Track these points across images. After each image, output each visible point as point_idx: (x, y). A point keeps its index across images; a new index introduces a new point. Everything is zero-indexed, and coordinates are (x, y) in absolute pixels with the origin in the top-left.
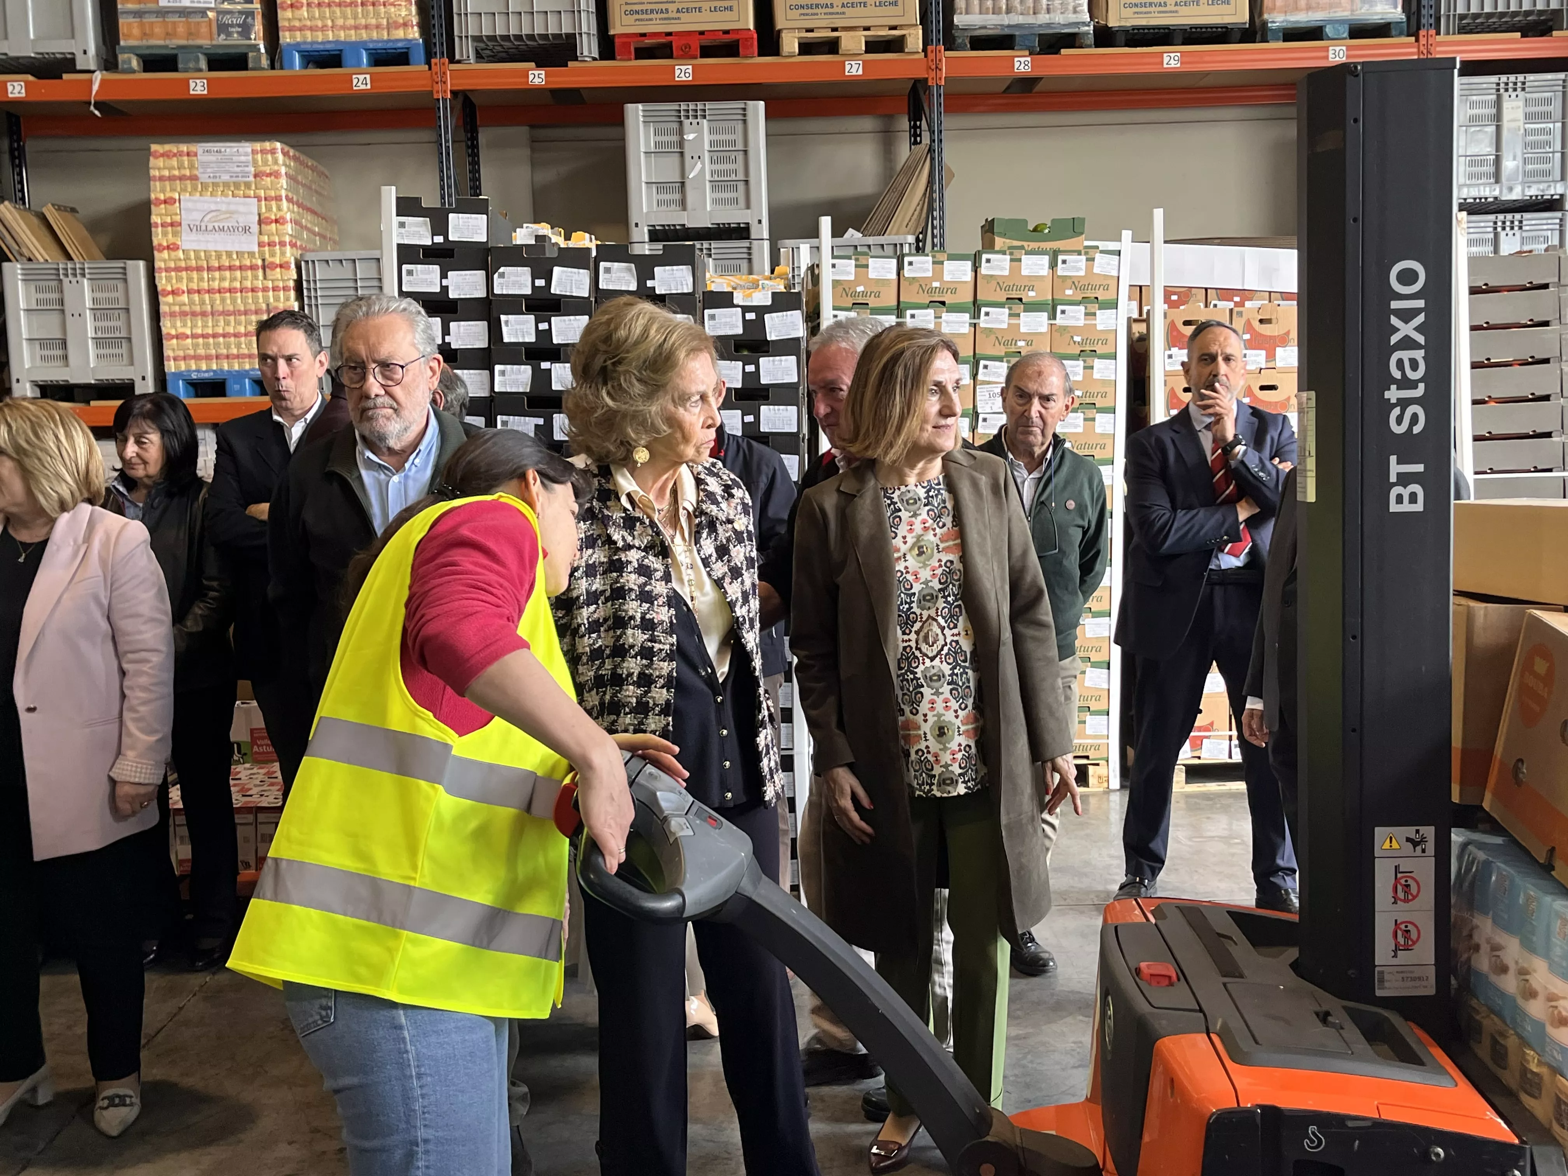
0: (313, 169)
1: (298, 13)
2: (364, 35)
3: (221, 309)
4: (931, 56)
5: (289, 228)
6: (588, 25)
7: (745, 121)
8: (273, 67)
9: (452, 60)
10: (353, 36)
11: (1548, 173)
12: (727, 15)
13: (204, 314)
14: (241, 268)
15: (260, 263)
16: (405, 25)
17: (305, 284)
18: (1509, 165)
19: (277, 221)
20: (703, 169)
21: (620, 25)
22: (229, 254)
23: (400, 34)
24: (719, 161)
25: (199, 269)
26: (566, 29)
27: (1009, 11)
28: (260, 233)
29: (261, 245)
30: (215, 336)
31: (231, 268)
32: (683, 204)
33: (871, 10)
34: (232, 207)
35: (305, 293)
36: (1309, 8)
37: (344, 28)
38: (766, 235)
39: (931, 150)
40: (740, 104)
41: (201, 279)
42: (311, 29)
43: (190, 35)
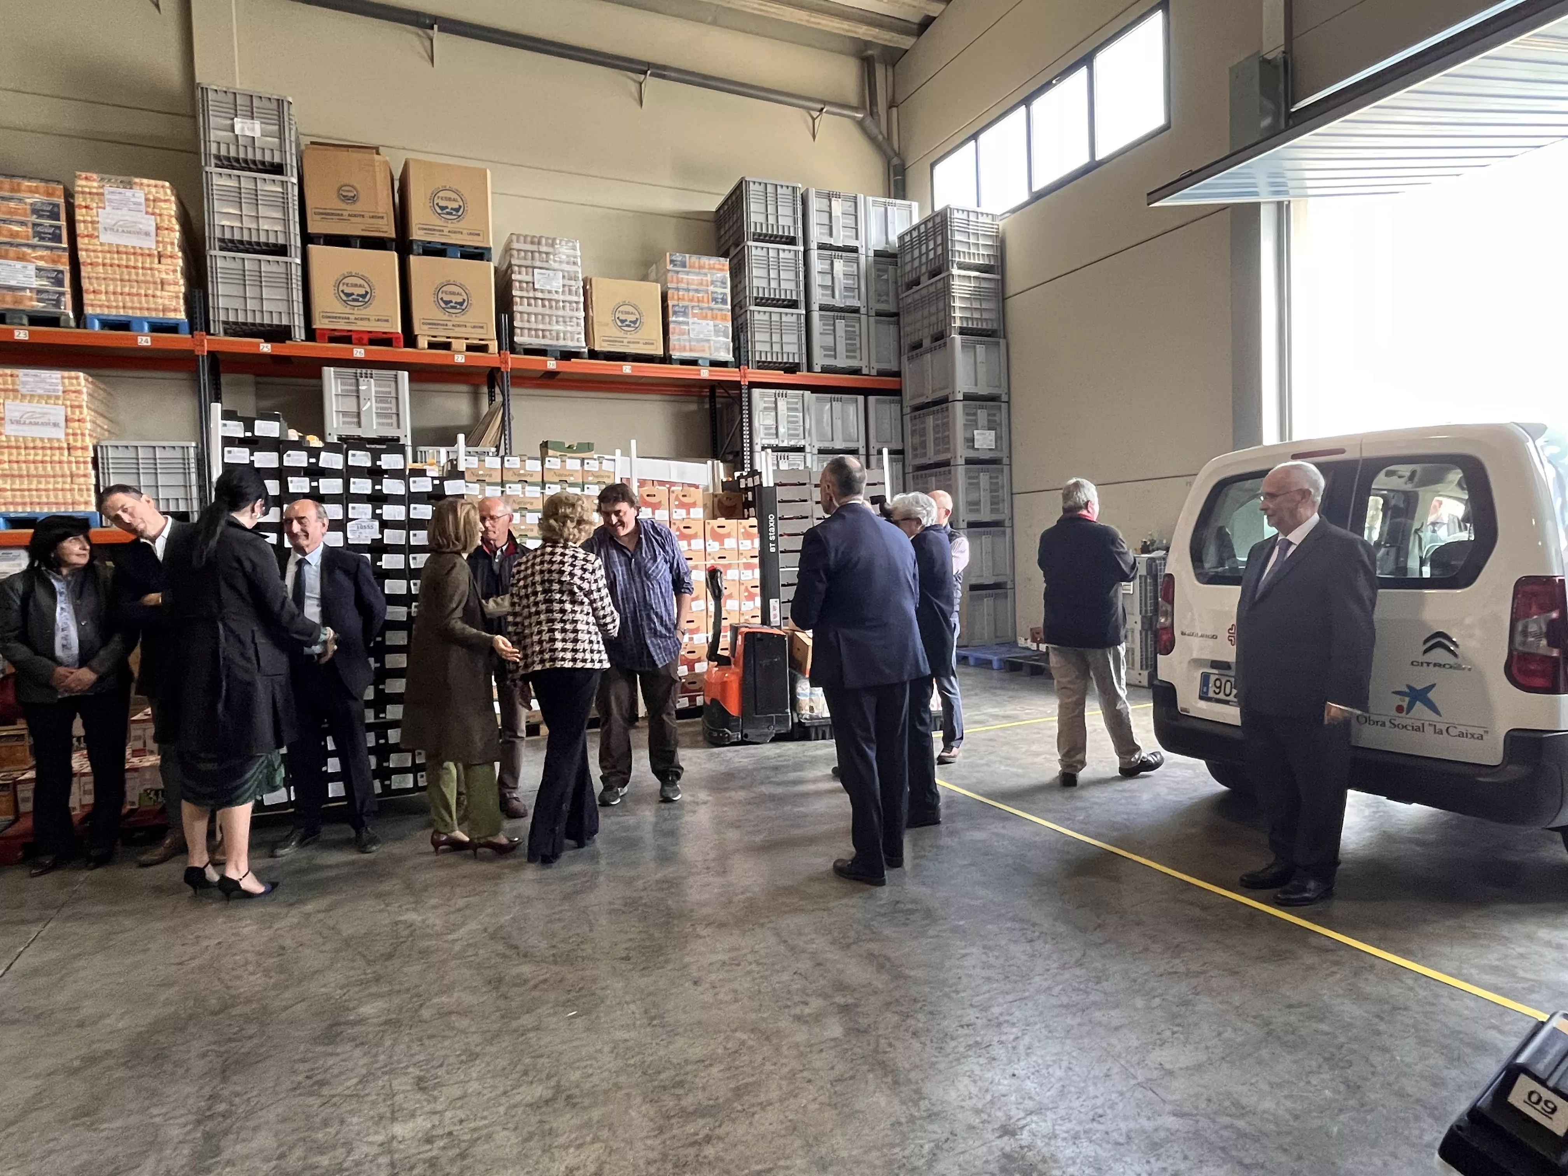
0: (104, 390)
1: (98, 296)
2: (146, 314)
3: (34, 473)
4: (502, 356)
5: (89, 425)
6: (298, 322)
7: (396, 382)
8: (78, 326)
9: (208, 333)
10: (138, 314)
11: (798, 435)
12: (385, 324)
13: (21, 476)
14: (51, 448)
15: (65, 445)
16: (176, 310)
17: (100, 460)
18: (782, 430)
19: (79, 421)
20: (371, 406)
21: (319, 324)
22: (42, 440)
23: (172, 315)
24: (381, 402)
25: (18, 448)
26: (285, 322)
27: (544, 337)
28: (67, 427)
29: (67, 434)
30: (29, 490)
31: (43, 448)
32: (359, 424)
33: (469, 330)
34: (45, 410)
35: (100, 465)
36: (691, 350)
37: (132, 308)
38: (409, 443)
39: (503, 405)
40: (394, 372)
41: (19, 454)
42: (108, 307)
43: (15, 302)
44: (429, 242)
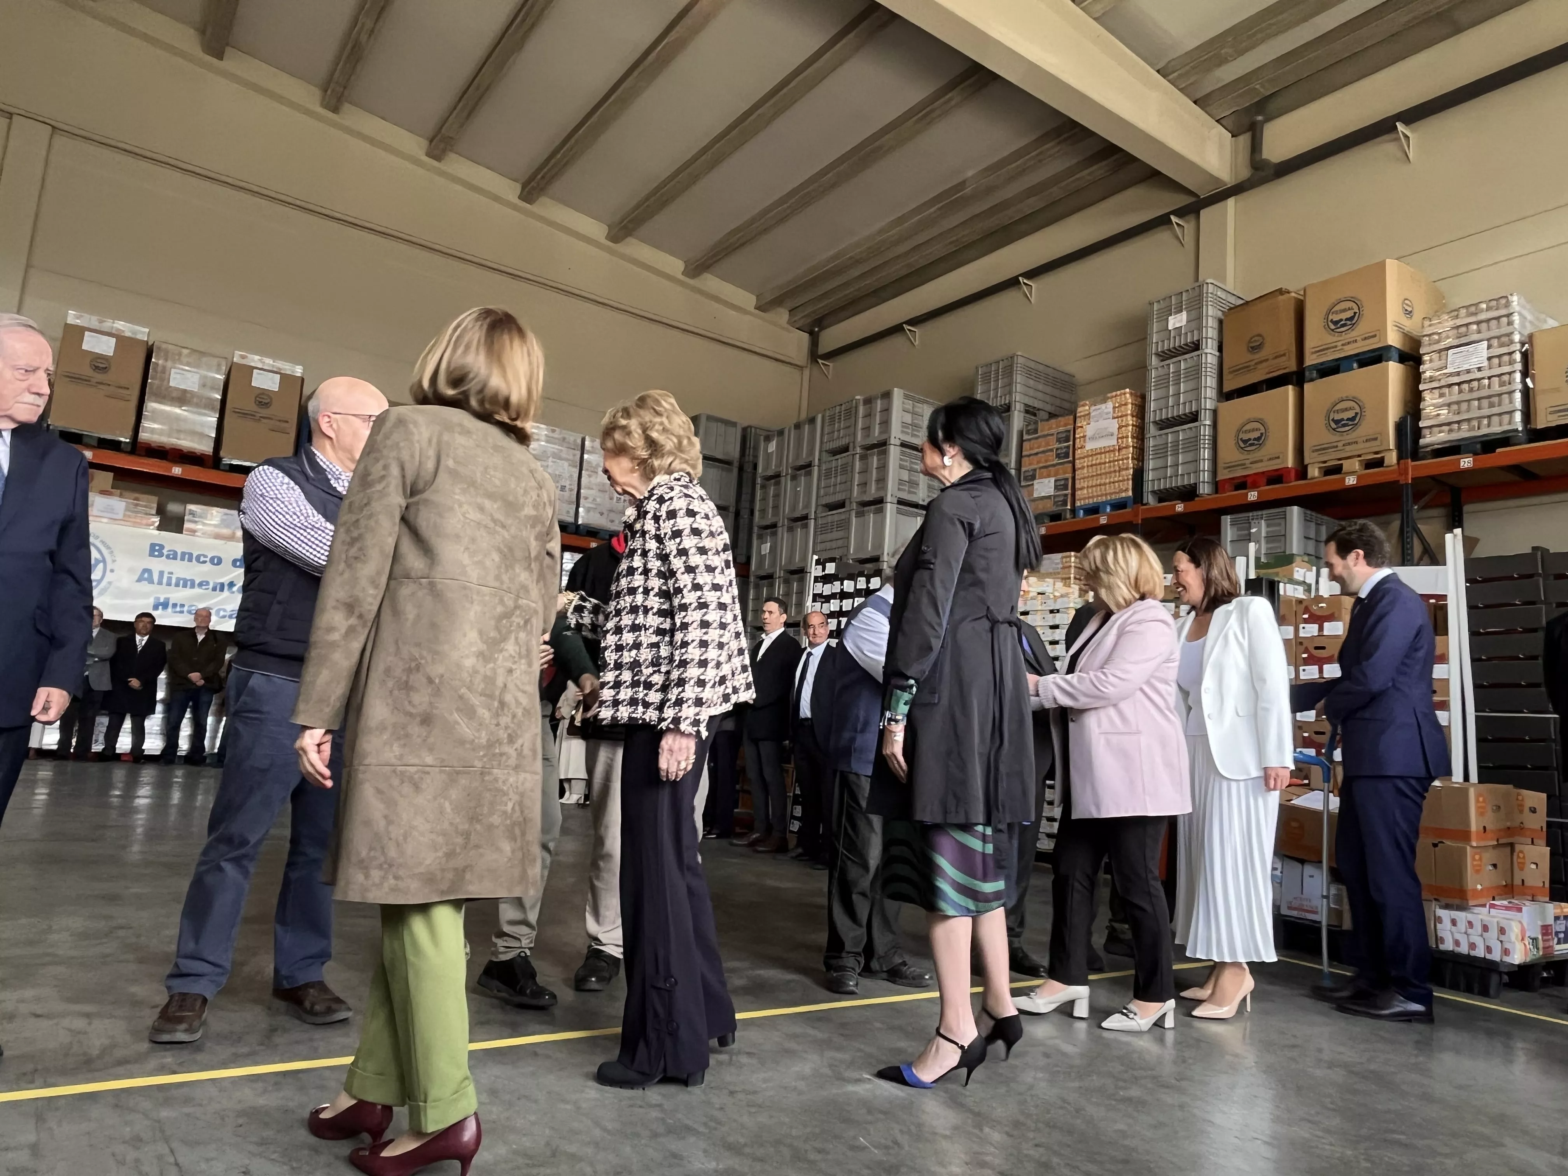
1: (1083, 491)
2: (1109, 497)
4: (1402, 466)
6: (1205, 477)
7: (1285, 519)
8: (1072, 517)
9: (1143, 503)
10: (1105, 498)
12: (1277, 461)
16: (1127, 490)
21: (1224, 475)
23: (1124, 495)
24: (1273, 542)
26: (1193, 482)
27: (1459, 430)
33: (1365, 445)
37: (1104, 494)
40: (1283, 509)
42: (1089, 498)
43: (1043, 508)
44: (1322, 364)
